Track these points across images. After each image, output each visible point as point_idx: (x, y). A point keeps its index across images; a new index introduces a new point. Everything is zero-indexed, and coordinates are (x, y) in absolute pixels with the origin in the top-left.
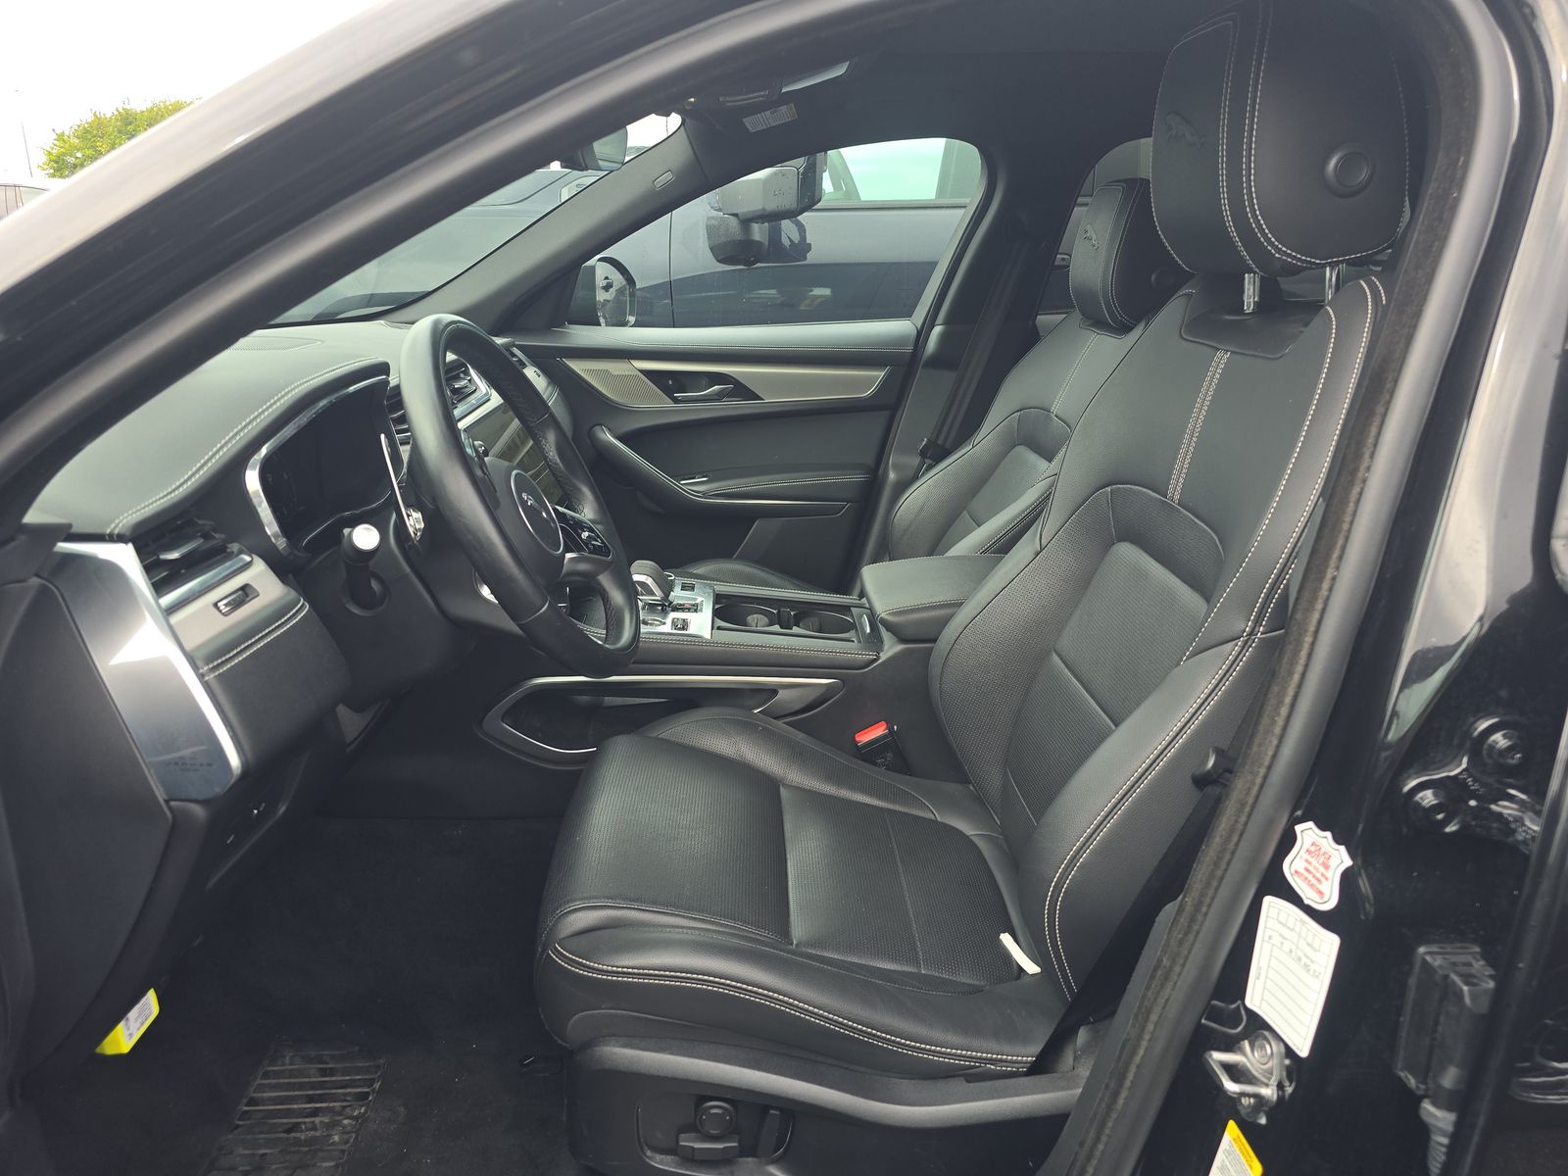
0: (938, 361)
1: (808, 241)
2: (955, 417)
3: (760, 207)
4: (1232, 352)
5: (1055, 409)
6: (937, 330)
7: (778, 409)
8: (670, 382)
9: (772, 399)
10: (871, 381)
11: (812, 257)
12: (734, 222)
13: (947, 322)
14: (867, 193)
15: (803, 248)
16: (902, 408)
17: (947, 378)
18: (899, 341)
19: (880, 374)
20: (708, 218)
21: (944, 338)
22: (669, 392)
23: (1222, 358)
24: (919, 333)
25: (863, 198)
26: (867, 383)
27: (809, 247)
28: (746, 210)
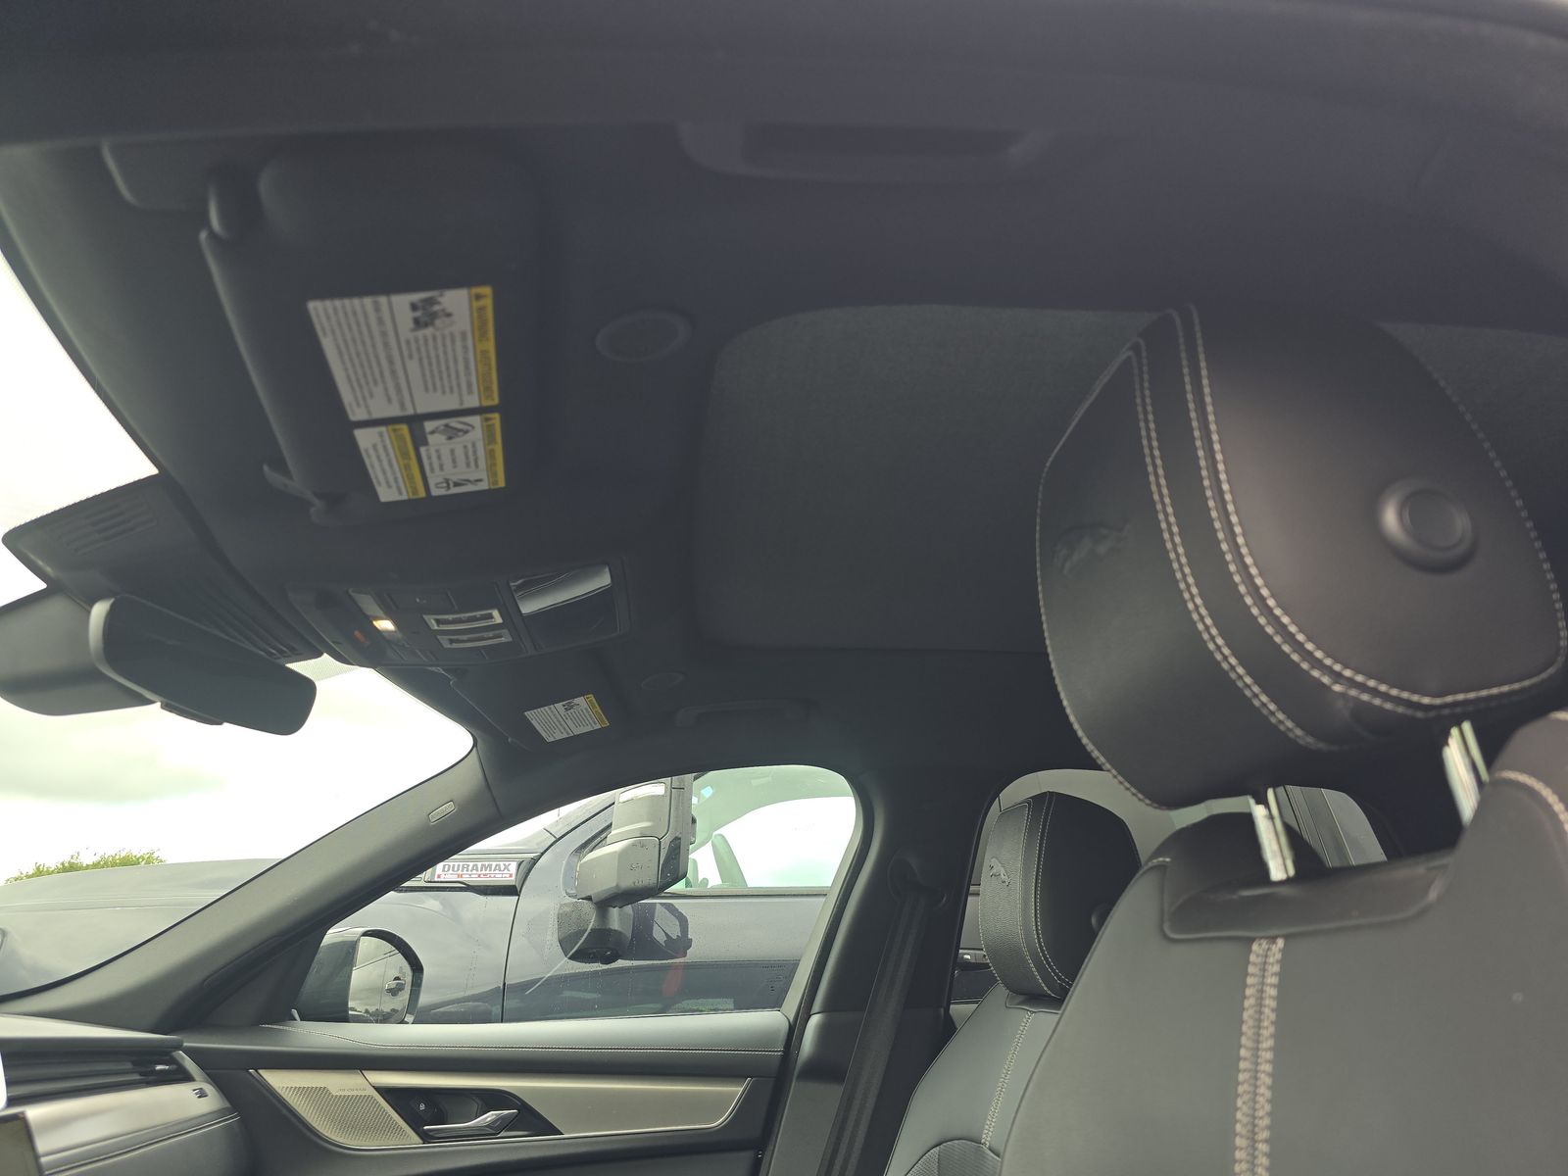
0: (821, 1070)
1: (690, 937)
2: (846, 1160)
3: (614, 884)
4: (1286, 937)
5: (987, 1137)
6: (815, 1020)
7: (583, 1149)
8: (422, 1107)
9: (576, 1134)
10: (721, 1101)
11: (693, 954)
12: (588, 907)
13: (828, 1008)
14: (756, 877)
15: (682, 944)
16: (771, 1148)
17: (830, 1095)
18: (763, 1038)
19: (736, 1091)
20: (561, 905)
21: (824, 1031)
22: (415, 1122)
23: (1267, 956)
24: (791, 1028)
25: (751, 884)
26: (716, 1104)
27: (688, 944)
28: (600, 890)
